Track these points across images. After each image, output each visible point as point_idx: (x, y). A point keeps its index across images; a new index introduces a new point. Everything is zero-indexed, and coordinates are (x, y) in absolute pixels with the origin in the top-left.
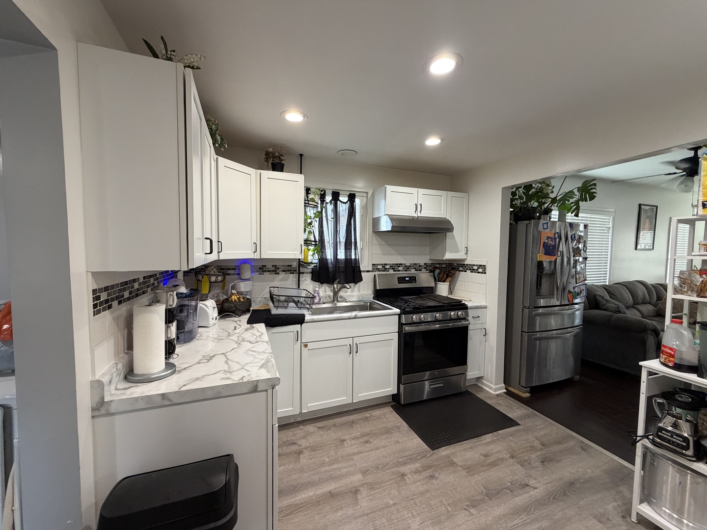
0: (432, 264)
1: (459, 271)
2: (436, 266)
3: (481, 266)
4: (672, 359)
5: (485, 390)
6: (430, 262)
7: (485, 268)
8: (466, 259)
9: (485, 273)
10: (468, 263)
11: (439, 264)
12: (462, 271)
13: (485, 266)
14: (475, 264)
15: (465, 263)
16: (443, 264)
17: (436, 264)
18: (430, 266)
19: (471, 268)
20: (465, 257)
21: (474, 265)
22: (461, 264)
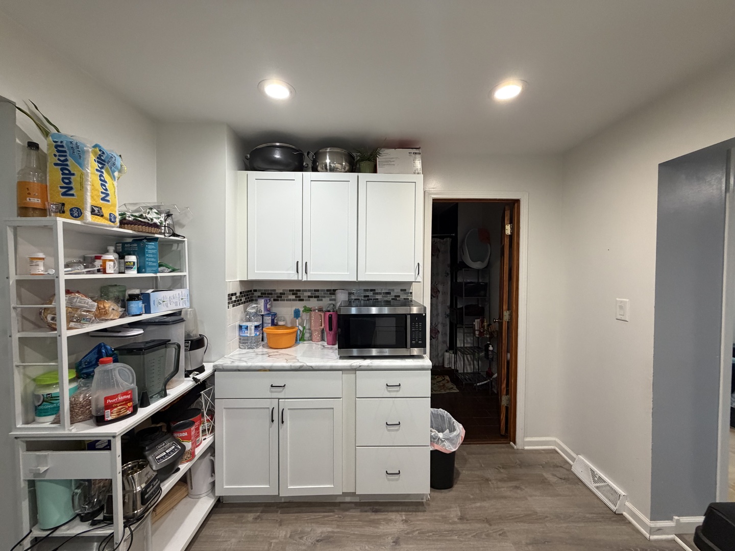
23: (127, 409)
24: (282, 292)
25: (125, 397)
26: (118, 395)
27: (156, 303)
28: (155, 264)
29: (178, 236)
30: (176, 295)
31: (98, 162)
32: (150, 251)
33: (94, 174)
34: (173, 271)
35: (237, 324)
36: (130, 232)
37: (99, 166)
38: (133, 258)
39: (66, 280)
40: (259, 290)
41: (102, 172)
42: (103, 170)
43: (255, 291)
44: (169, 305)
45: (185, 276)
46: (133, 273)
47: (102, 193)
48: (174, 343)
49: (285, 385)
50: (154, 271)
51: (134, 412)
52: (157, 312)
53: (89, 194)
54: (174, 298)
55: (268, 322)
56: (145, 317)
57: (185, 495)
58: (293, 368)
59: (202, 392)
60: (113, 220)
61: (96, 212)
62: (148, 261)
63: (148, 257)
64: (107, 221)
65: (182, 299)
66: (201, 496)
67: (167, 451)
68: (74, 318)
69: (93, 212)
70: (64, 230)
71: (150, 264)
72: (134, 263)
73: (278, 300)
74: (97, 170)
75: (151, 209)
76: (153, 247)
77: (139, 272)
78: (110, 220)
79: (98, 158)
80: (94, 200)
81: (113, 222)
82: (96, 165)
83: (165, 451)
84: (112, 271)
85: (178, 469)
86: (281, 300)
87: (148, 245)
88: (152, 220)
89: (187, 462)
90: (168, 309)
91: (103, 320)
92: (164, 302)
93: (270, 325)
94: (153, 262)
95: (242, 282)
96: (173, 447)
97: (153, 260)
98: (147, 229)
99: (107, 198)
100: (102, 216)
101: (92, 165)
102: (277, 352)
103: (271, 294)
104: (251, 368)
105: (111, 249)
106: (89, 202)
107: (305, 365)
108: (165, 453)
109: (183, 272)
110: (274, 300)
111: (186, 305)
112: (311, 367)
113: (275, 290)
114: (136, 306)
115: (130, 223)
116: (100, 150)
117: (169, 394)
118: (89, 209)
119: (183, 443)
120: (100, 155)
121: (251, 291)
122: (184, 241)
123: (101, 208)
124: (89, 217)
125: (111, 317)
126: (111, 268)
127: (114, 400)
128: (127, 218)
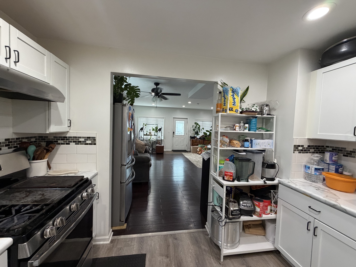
0: (17, 139)
1: (59, 144)
2: (24, 140)
3: (88, 138)
4: (232, 177)
5: (100, 245)
6: (15, 137)
7: (95, 140)
8: (68, 132)
9: (95, 144)
10: (72, 136)
11: (26, 138)
12: (62, 144)
13: (94, 138)
14: (82, 136)
15: (68, 136)
16: (32, 137)
17: (23, 138)
18: (14, 142)
19: (77, 141)
20: (67, 129)
21: (80, 137)
22: (62, 137)
23: (231, 179)
24: (352, 150)
25: (230, 174)
26: (228, 172)
27: (255, 144)
28: (255, 128)
29: (271, 115)
30: (265, 142)
31: (232, 92)
32: (253, 122)
33: (231, 97)
34: (268, 131)
35: (304, 164)
36: (244, 115)
37: (232, 94)
38: (247, 125)
39: (220, 132)
40: (331, 147)
41: (234, 96)
42: (234, 95)
43: (328, 147)
44: (261, 146)
45: (273, 134)
46: (247, 131)
47: (233, 103)
48: (253, 161)
49: (320, 212)
50: (254, 130)
51: (233, 181)
52: (255, 148)
53: (229, 104)
54: (264, 143)
55: (332, 169)
56: (250, 149)
57: (263, 235)
58: (327, 203)
59: (272, 191)
60: (237, 111)
61: (231, 109)
62: (252, 126)
63: (252, 125)
64: (234, 112)
65: (269, 144)
66: (269, 241)
67: (247, 205)
68: (223, 144)
69: (229, 110)
70: (221, 116)
71: (253, 127)
72: (247, 127)
73: (347, 156)
74: (232, 95)
75: (254, 105)
76: (255, 120)
77: (249, 131)
78: (236, 112)
79: (232, 91)
80: (230, 106)
81: (237, 112)
82: (231, 94)
83: (246, 204)
84: (238, 130)
85: (252, 216)
86: (350, 157)
87: (252, 120)
88: (252, 109)
89: (257, 216)
90: (260, 147)
91: (232, 146)
92: (259, 144)
93: (334, 172)
94: (254, 127)
95: (309, 140)
96: (250, 205)
97: (254, 126)
98: (250, 113)
99: (235, 104)
100: (233, 111)
101: (230, 93)
102: (328, 190)
103: (342, 151)
104: (297, 190)
105: (242, 122)
106: (229, 107)
107: (339, 205)
108: (246, 205)
109: (272, 132)
110: (344, 155)
111: (271, 147)
112: (345, 210)
113: (345, 148)
114: (247, 144)
115: (245, 112)
116: (232, 89)
117: (250, 182)
118: (228, 109)
119: (256, 206)
120: (232, 90)
121: (323, 146)
122: (274, 117)
123: (232, 108)
124: (228, 111)
125: (236, 146)
126: (237, 129)
127: (227, 174)
128: (244, 110)
